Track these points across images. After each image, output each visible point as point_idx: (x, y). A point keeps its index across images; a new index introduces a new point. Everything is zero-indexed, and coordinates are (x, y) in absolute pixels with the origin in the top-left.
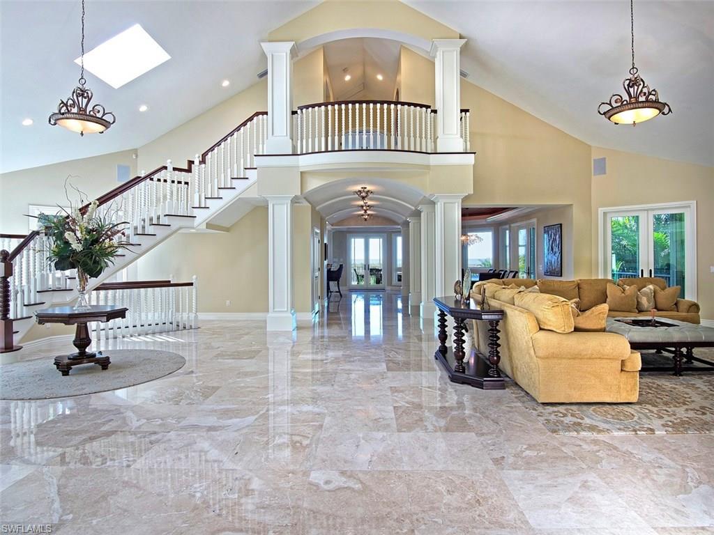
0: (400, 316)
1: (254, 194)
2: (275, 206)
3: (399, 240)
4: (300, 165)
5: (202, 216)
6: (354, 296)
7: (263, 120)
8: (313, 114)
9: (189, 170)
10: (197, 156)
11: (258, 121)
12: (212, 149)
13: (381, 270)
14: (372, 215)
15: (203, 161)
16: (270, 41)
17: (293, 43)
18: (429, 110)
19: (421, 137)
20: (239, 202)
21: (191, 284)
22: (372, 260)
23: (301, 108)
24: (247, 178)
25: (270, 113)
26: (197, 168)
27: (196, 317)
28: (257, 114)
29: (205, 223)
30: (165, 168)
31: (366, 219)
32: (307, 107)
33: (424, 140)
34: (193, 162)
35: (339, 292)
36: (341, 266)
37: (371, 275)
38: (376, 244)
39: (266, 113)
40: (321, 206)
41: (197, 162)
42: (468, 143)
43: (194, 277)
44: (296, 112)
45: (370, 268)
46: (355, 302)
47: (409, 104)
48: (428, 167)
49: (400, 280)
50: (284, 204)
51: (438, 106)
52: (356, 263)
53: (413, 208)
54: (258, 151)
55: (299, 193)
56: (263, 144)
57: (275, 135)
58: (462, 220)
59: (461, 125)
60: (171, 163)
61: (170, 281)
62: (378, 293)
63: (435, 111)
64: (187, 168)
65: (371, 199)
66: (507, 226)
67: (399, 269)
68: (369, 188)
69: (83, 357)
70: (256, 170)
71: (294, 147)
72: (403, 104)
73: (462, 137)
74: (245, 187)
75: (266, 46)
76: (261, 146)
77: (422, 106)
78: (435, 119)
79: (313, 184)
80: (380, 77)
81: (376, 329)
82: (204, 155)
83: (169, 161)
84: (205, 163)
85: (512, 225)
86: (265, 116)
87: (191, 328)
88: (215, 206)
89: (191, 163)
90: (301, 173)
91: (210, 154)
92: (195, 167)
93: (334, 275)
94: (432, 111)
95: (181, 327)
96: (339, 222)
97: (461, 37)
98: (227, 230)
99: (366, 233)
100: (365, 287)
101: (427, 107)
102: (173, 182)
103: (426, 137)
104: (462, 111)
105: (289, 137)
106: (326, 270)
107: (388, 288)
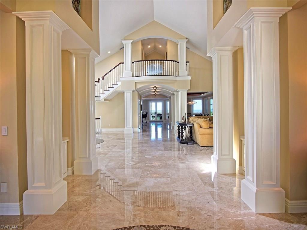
0: (169, 131)
1: (120, 90)
2: (127, 93)
3: (168, 103)
4: (135, 80)
5: (103, 97)
6: (151, 124)
7: (122, 65)
8: (139, 63)
9: (99, 82)
10: (101, 77)
11: (121, 66)
12: (106, 75)
13: (161, 114)
14: (158, 94)
15: (103, 79)
16: (125, 40)
17: (132, 41)
18: (176, 62)
19: (174, 71)
20: (115, 92)
21: (99, 119)
22: (158, 110)
23: (135, 62)
24: (118, 84)
25: (125, 63)
26: (101, 81)
27: (101, 130)
28: (121, 63)
29: (104, 99)
31: (156, 96)
32: (137, 61)
33: (174, 72)
35: (146, 122)
36: (147, 113)
37: (158, 116)
38: (160, 105)
39: (124, 63)
40: (140, 92)
41: (101, 79)
42: (189, 73)
43: (100, 116)
44: (133, 63)
45: (158, 113)
46: (152, 126)
47: (170, 61)
48: (176, 81)
49: (168, 118)
50: (130, 93)
51: (179, 61)
52: (152, 112)
53: (172, 93)
54: (121, 75)
55: (134, 89)
56: (123, 73)
57: (127, 70)
58: (187, 96)
59: (187, 66)
62: (160, 123)
63: (178, 62)
65: (158, 90)
66: (207, 98)
67: (168, 114)
68: (157, 86)
71: (133, 74)
72: (168, 61)
73: (187, 71)
74: (117, 87)
75: (124, 42)
76: (122, 74)
77: (174, 61)
78: (178, 65)
79: (139, 86)
80: (160, 46)
81: (160, 136)
82: (103, 77)
85: (208, 98)
86: (123, 64)
87: (99, 133)
88: (107, 93)
89: (99, 79)
90: (135, 82)
93: (145, 116)
94: (177, 62)
96: (146, 97)
97: (186, 39)
98: (109, 101)
99: (156, 101)
100: (156, 121)
101: (176, 61)
103: (175, 71)
104: (187, 62)
105: (131, 71)
106: (142, 114)
107: (164, 121)
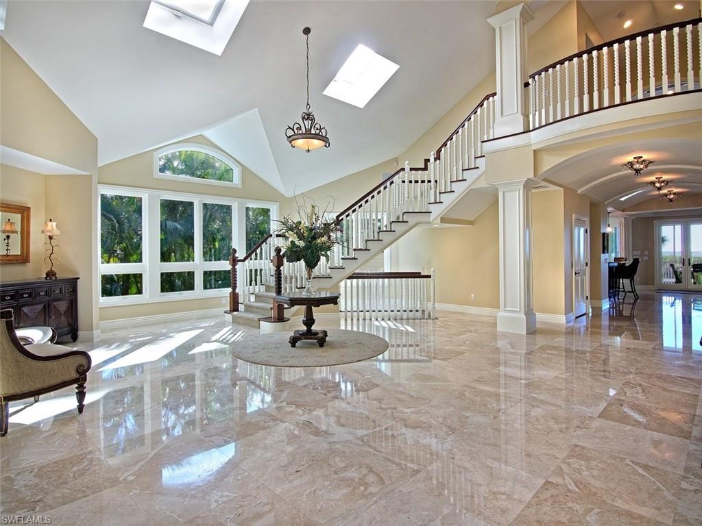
1: (482, 184)
2: (506, 194)
4: (533, 143)
5: (436, 210)
9: (425, 169)
10: (432, 153)
11: (488, 105)
12: (445, 144)
15: (438, 158)
16: (491, 16)
17: (522, 6)
20: (471, 193)
21: (429, 277)
23: (533, 76)
24: (478, 168)
25: (499, 93)
26: (432, 165)
27: (434, 308)
28: (488, 97)
29: (439, 218)
30: (403, 169)
32: (539, 73)
34: (428, 160)
36: (635, 260)
39: (496, 94)
40: (584, 188)
41: (432, 160)
44: (528, 83)
45: (693, 262)
50: (516, 190)
55: (532, 176)
56: (494, 127)
60: (408, 164)
61: (420, 273)
64: (423, 167)
68: (646, 156)
69: (309, 334)
70: (484, 158)
71: (526, 124)
74: (476, 177)
76: (491, 129)
82: (439, 151)
83: (407, 162)
84: (439, 159)
88: (447, 199)
90: (534, 151)
91: (443, 149)
92: (431, 165)
95: (426, 316)
98: (471, 223)
99: (686, 219)
102: (411, 182)
105: (520, 113)
106: (605, 265)
